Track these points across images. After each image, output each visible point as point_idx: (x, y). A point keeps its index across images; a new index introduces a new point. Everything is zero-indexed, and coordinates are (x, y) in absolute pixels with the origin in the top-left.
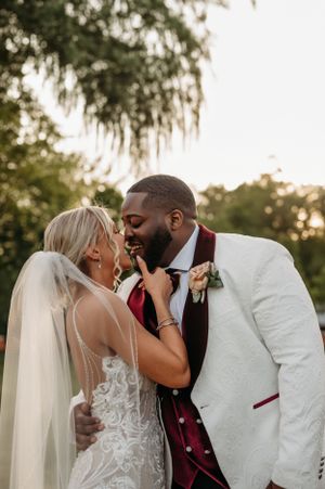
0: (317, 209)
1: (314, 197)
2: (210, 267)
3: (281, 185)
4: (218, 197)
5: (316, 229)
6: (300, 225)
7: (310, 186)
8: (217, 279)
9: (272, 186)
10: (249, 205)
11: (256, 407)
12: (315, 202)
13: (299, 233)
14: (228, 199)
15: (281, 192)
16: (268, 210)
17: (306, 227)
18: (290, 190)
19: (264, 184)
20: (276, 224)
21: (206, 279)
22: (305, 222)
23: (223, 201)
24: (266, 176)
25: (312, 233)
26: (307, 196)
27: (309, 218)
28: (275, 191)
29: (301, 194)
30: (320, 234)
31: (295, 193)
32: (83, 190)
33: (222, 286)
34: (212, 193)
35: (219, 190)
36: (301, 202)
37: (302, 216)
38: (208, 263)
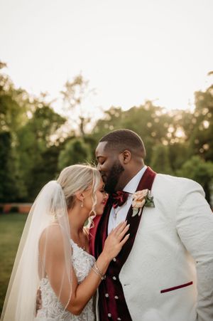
0: (181, 126)
1: (179, 117)
2: (148, 193)
3: (159, 108)
4: (117, 115)
5: (180, 138)
6: (169, 135)
7: (177, 110)
8: (152, 202)
9: (153, 109)
10: (137, 121)
11: (162, 292)
12: (180, 120)
13: (169, 140)
14: (123, 116)
15: (158, 113)
16: (149, 125)
17: (174, 137)
18: (164, 112)
19: (147, 107)
20: (154, 134)
21: (144, 201)
22: (173, 134)
23: (120, 117)
24: (148, 102)
25: (177, 141)
26: (174, 116)
27: (175, 131)
28: (154, 113)
29: (171, 115)
30: (182, 142)
31: (167, 114)
32: (28, 106)
33: (154, 207)
34: (113, 112)
35: (118, 110)
36: (170, 121)
37: (171, 130)
38: (147, 190)
